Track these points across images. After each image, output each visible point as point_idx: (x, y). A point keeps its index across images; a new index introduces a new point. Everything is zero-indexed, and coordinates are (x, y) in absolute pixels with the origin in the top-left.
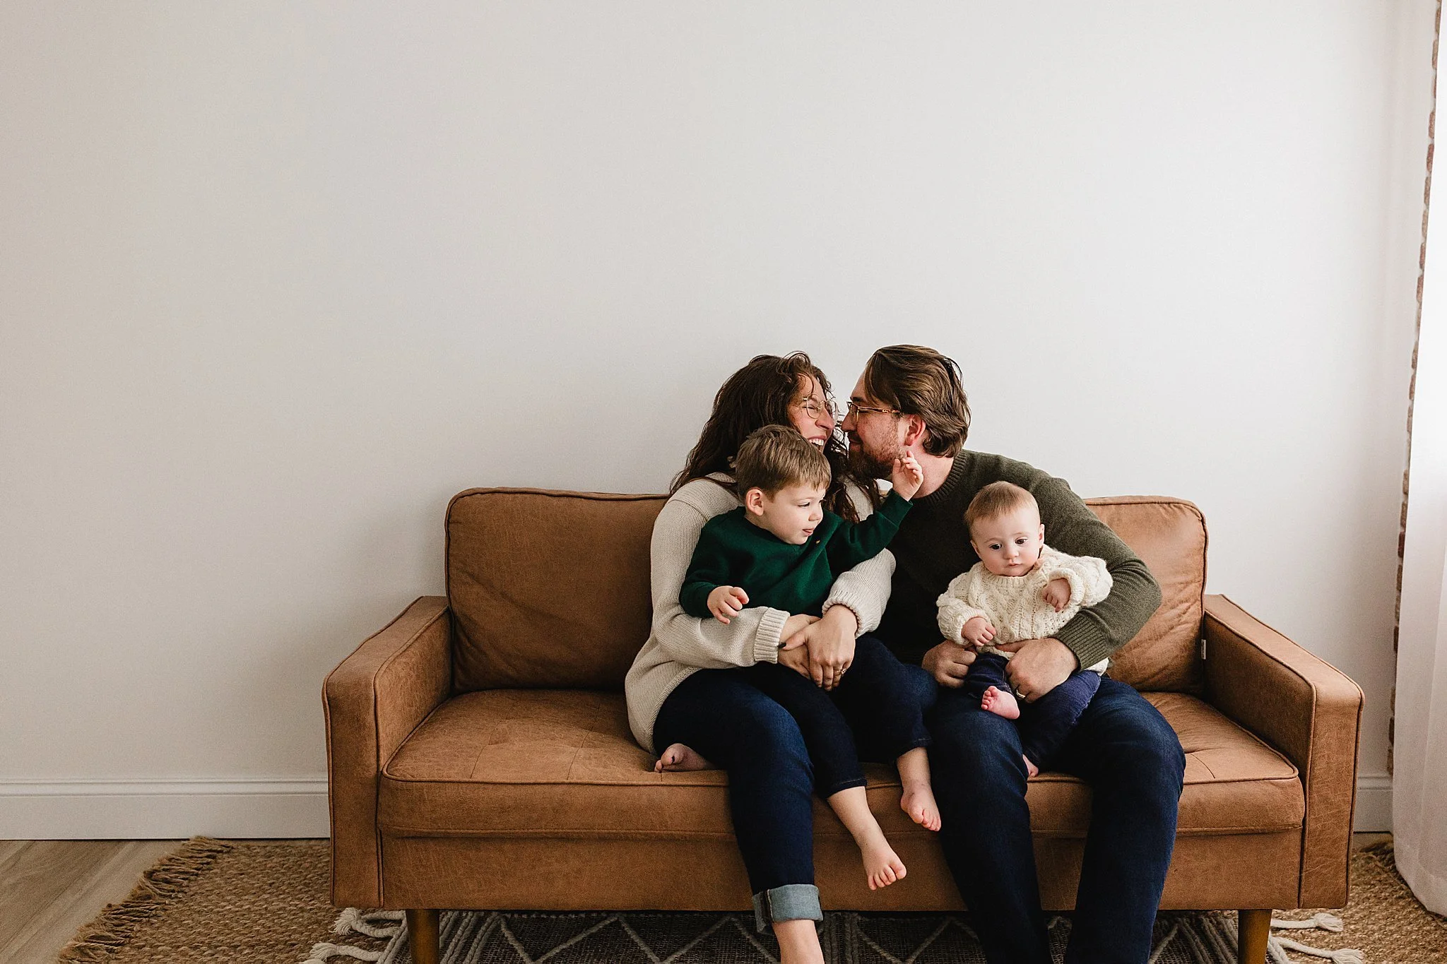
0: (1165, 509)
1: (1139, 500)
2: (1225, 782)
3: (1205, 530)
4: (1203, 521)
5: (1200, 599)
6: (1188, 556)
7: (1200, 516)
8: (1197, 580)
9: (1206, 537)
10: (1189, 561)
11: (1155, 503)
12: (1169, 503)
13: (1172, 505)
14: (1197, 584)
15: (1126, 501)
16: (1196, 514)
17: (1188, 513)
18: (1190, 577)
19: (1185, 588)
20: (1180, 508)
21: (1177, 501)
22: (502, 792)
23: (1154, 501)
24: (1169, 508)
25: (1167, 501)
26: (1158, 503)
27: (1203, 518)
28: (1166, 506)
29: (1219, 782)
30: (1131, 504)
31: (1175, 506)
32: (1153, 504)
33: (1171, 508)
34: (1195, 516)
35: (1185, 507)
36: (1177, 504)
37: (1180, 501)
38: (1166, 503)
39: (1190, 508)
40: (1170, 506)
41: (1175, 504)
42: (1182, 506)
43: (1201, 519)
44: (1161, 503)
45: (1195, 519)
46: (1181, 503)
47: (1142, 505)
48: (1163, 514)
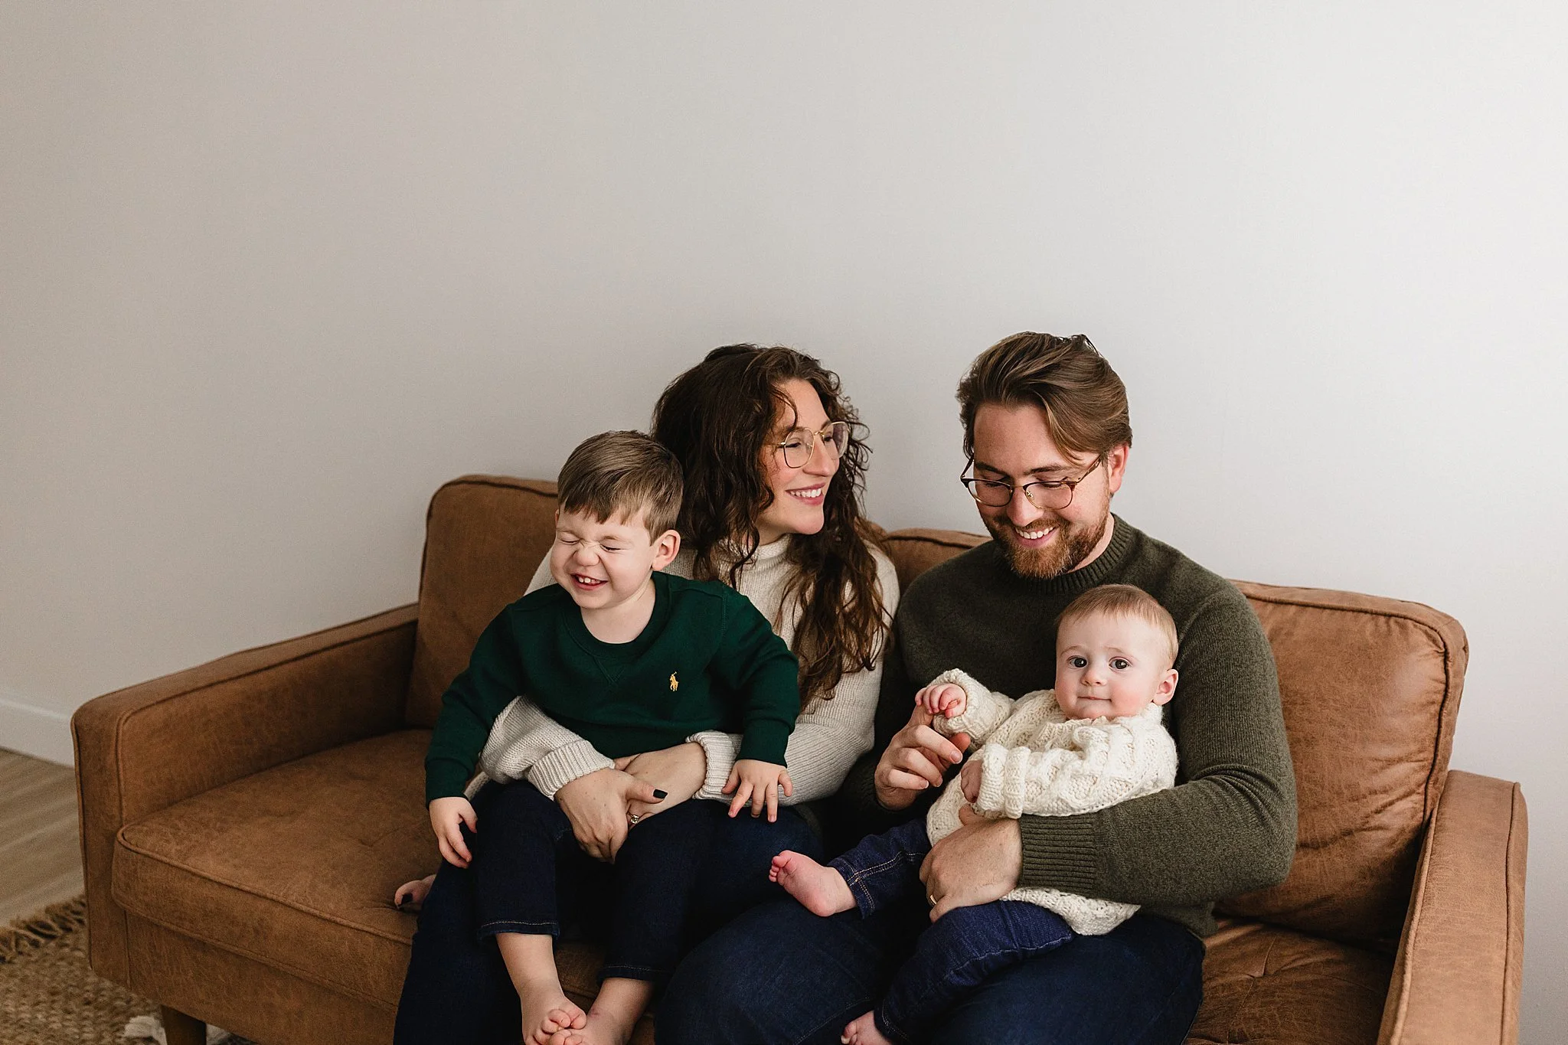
0: (1376, 624)
1: (1342, 604)
3: (1446, 671)
4: (1446, 656)
5: (1421, 793)
7: (1441, 644)
8: (1415, 759)
9: (1447, 685)
10: (1396, 723)
11: (1366, 612)
12: (1390, 616)
13: (1393, 620)
14: (1413, 765)
15: (1322, 602)
16: (1434, 641)
17: (1418, 637)
18: (1395, 753)
19: (1382, 768)
20: (1403, 627)
22: (206, 890)
24: (1384, 625)
25: (1387, 611)
26: (1371, 613)
27: (1446, 650)
28: (1382, 619)
30: (1325, 608)
31: (1396, 622)
32: (1362, 614)
33: (1388, 626)
34: (1431, 643)
35: (1415, 626)
36: (1401, 620)
37: (1409, 615)
38: (1385, 615)
39: (1427, 628)
40: (1387, 623)
41: (1397, 618)
42: (1410, 623)
43: (1444, 650)
44: (1377, 614)
45: (1429, 649)
46: (1411, 619)
47: (1343, 613)
48: (1368, 633)
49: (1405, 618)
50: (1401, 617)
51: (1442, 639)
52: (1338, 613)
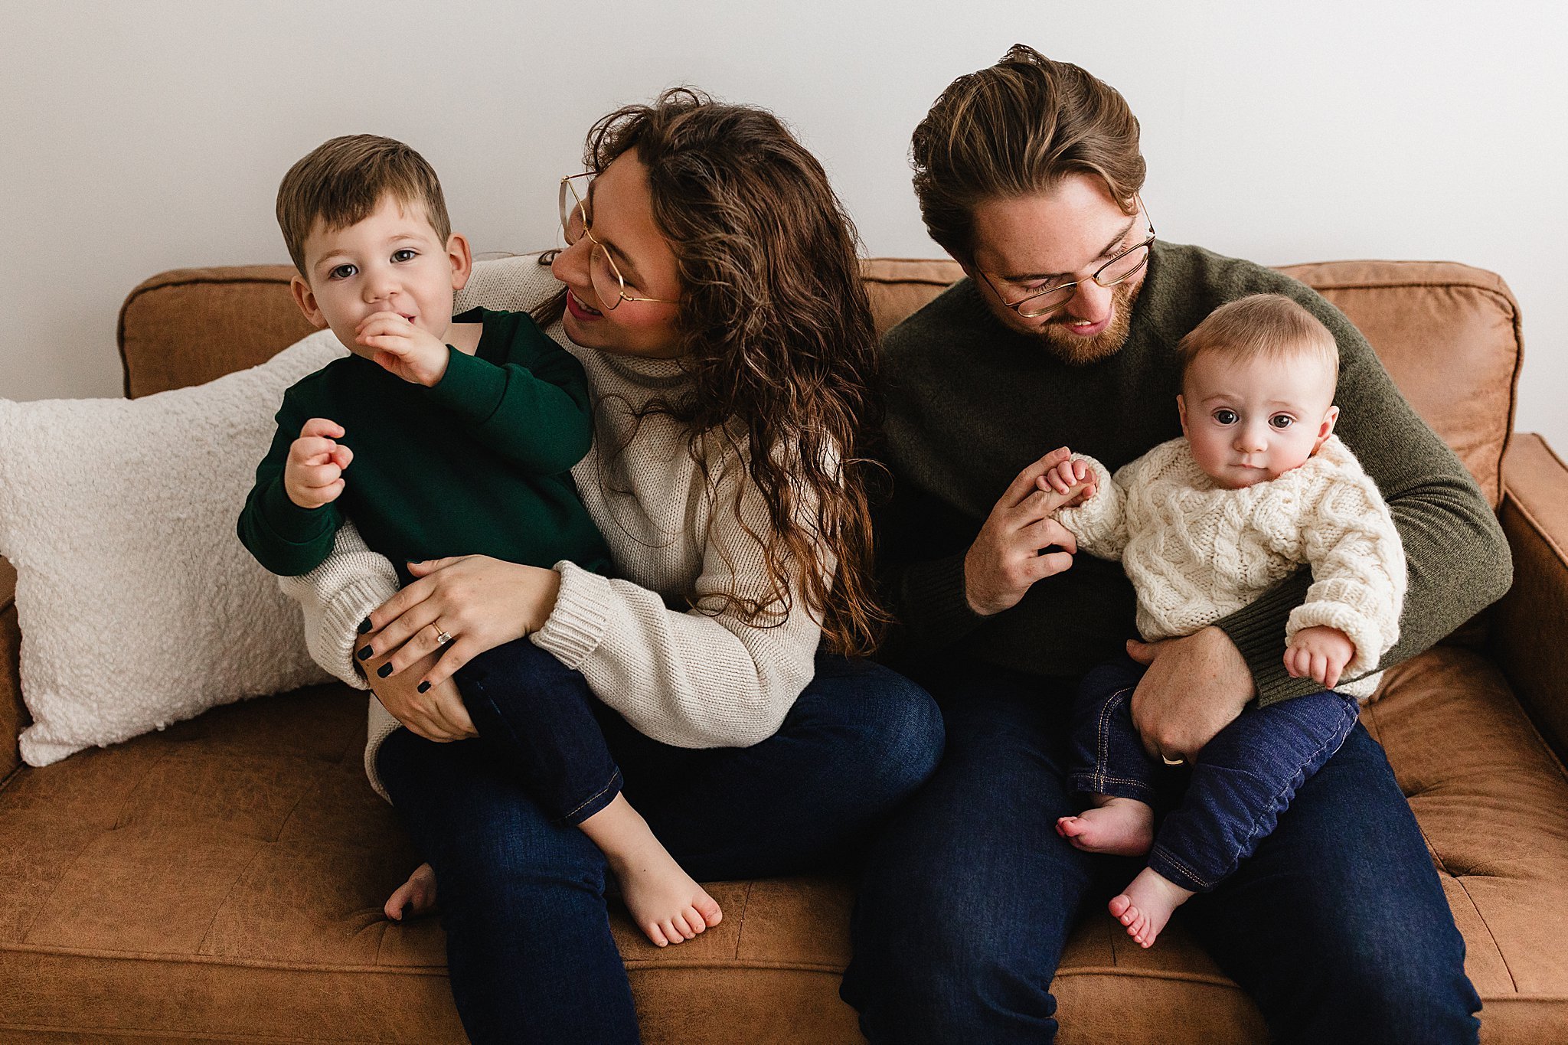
0: (1437, 298)
1: (1386, 279)
2: (1542, 1001)
3: (1517, 338)
4: (1515, 321)
5: (1494, 470)
6: (1475, 395)
7: (1510, 309)
8: (1492, 438)
9: (1519, 353)
10: (1477, 405)
11: (1419, 285)
12: (1447, 286)
13: (1453, 290)
14: (1491, 446)
15: (1360, 280)
16: (1502, 307)
17: (1486, 306)
18: (1477, 437)
20: (1468, 297)
21: (1464, 281)
22: (78, 972)
23: (1415, 279)
24: (1447, 298)
25: (1445, 281)
26: (1426, 286)
27: (1516, 315)
28: (1440, 291)
29: (1528, 1001)
30: (1368, 287)
31: (1459, 292)
32: (1415, 289)
33: (1451, 297)
34: (1499, 310)
35: (1482, 294)
36: (1463, 289)
37: (1471, 281)
38: (1441, 286)
39: (1492, 294)
40: (1448, 293)
41: (1459, 288)
42: (1474, 291)
43: (1512, 315)
44: (1431, 285)
45: (1499, 316)
46: (1474, 286)
47: (1393, 289)
48: (1433, 311)
49: (1467, 286)
50: (1461, 285)
51: (1510, 303)
52: (1386, 291)
